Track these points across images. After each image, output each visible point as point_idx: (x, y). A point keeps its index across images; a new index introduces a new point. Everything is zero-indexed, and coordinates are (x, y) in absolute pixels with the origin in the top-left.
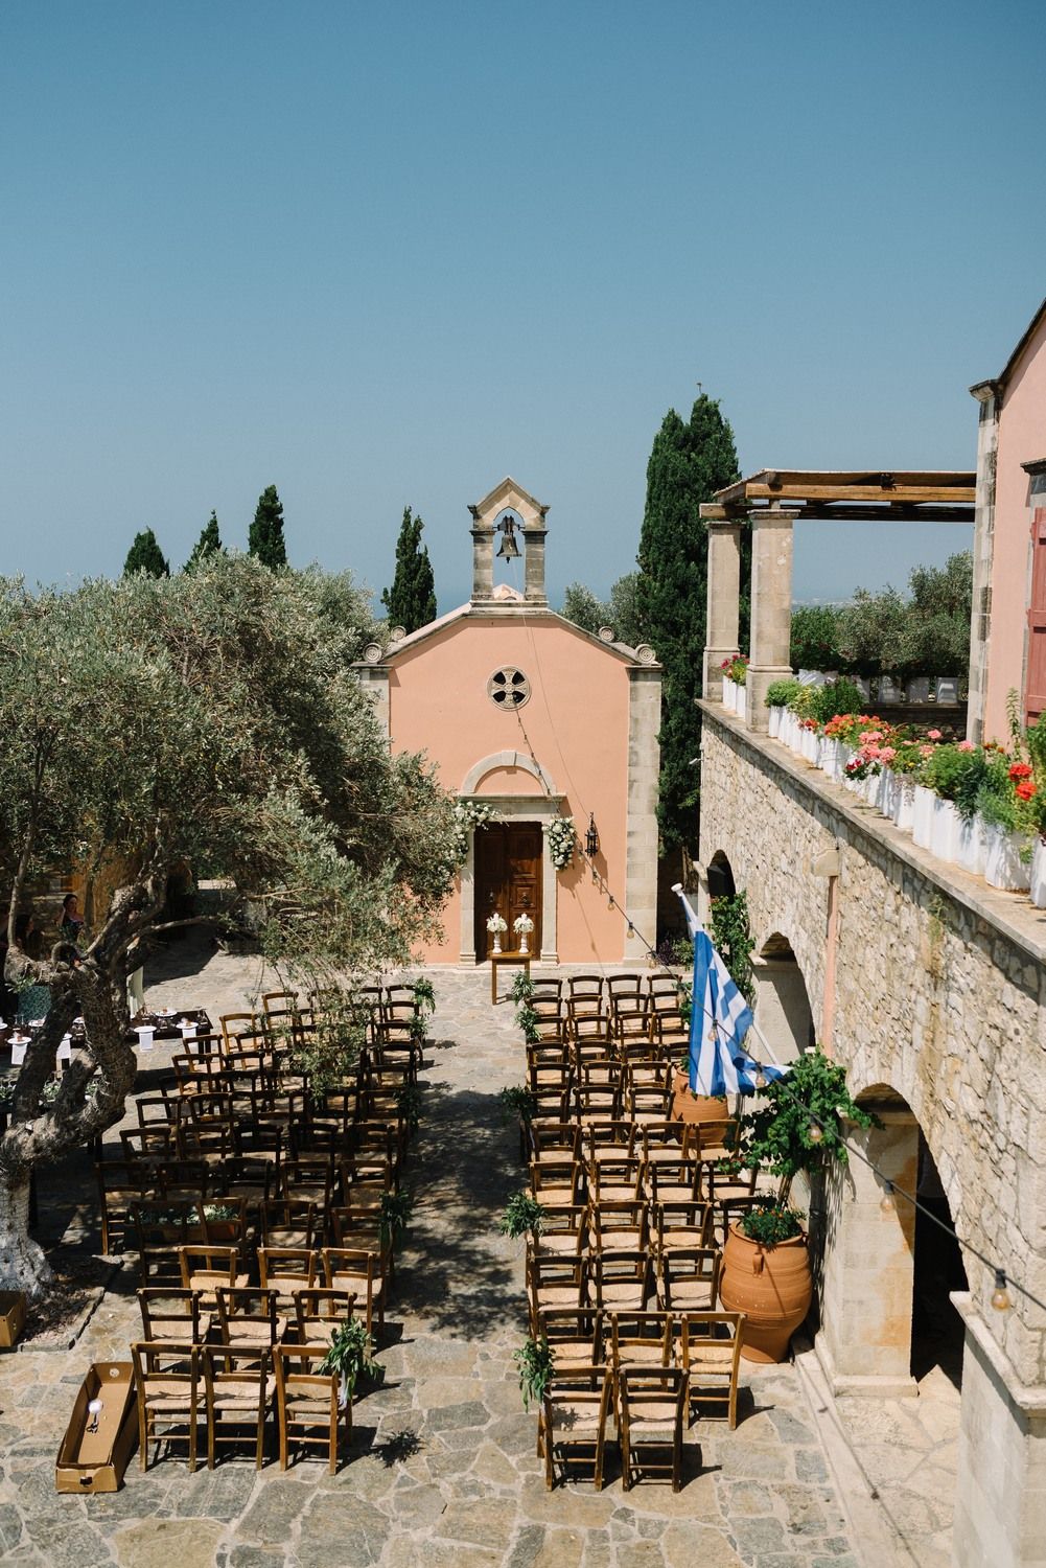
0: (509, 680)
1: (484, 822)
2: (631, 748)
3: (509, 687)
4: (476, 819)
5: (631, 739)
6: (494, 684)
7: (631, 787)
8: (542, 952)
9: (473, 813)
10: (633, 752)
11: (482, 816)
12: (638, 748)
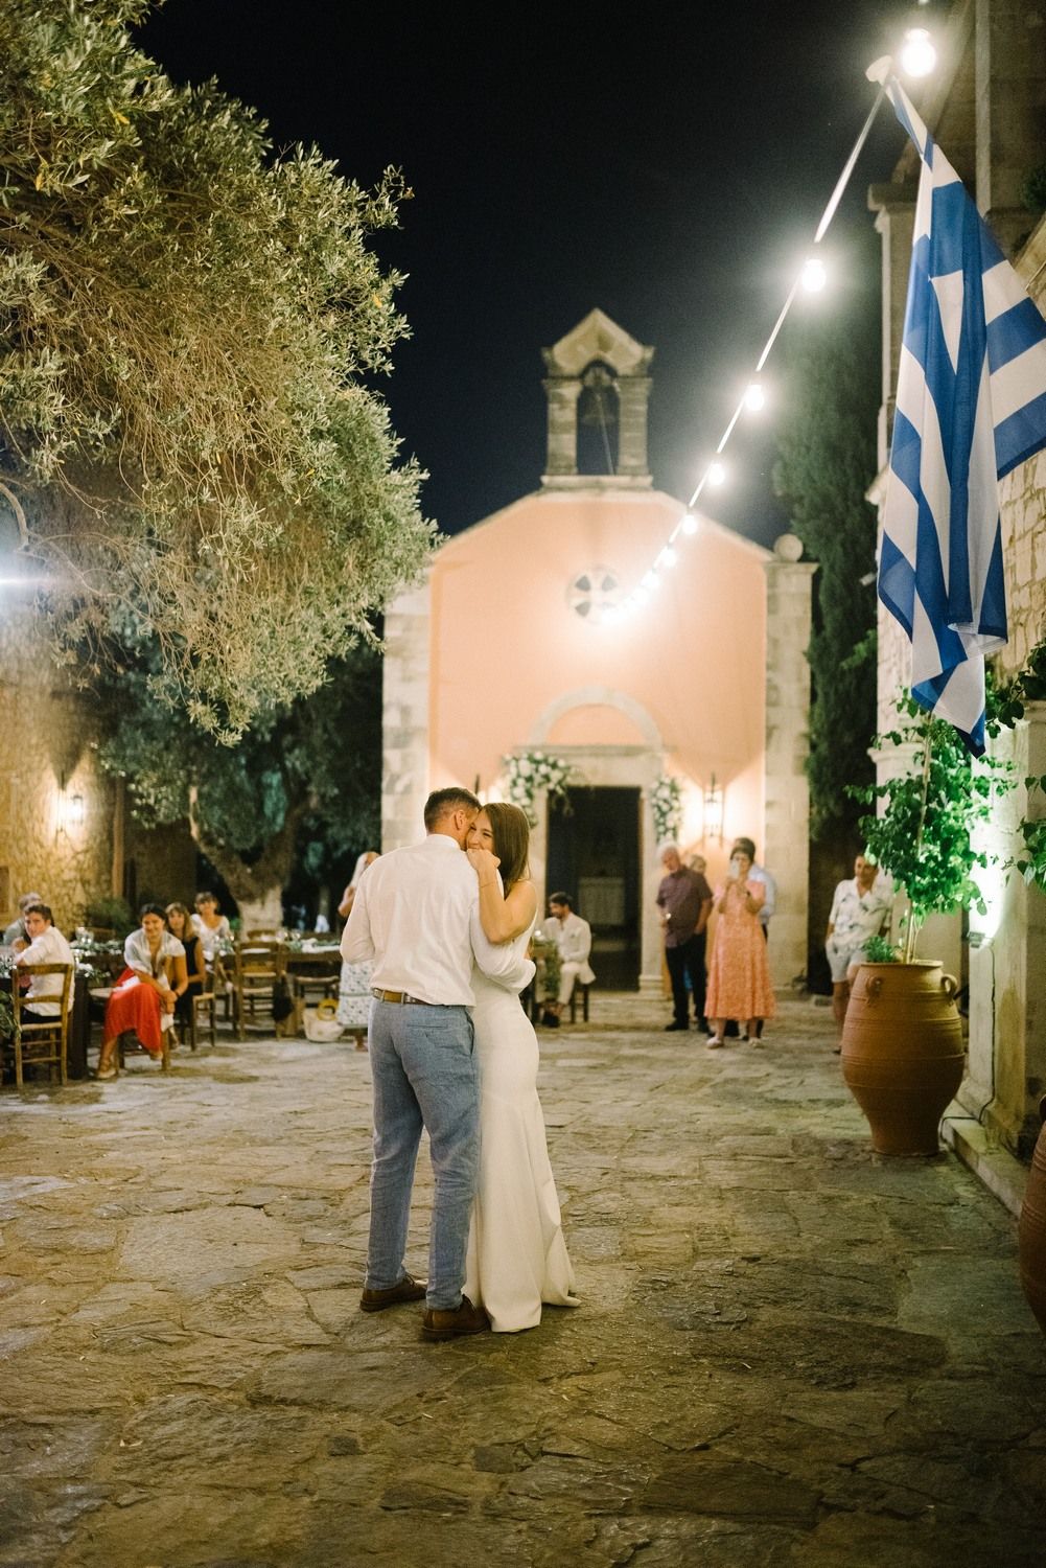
0: (595, 584)
1: (560, 783)
2: (769, 680)
3: (596, 595)
4: (547, 778)
5: (769, 667)
6: (576, 590)
7: (769, 736)
8: (642, 977)
9: (543, 769)
10: (772, 687)
11: (556, 775)
12: (778, 680)
